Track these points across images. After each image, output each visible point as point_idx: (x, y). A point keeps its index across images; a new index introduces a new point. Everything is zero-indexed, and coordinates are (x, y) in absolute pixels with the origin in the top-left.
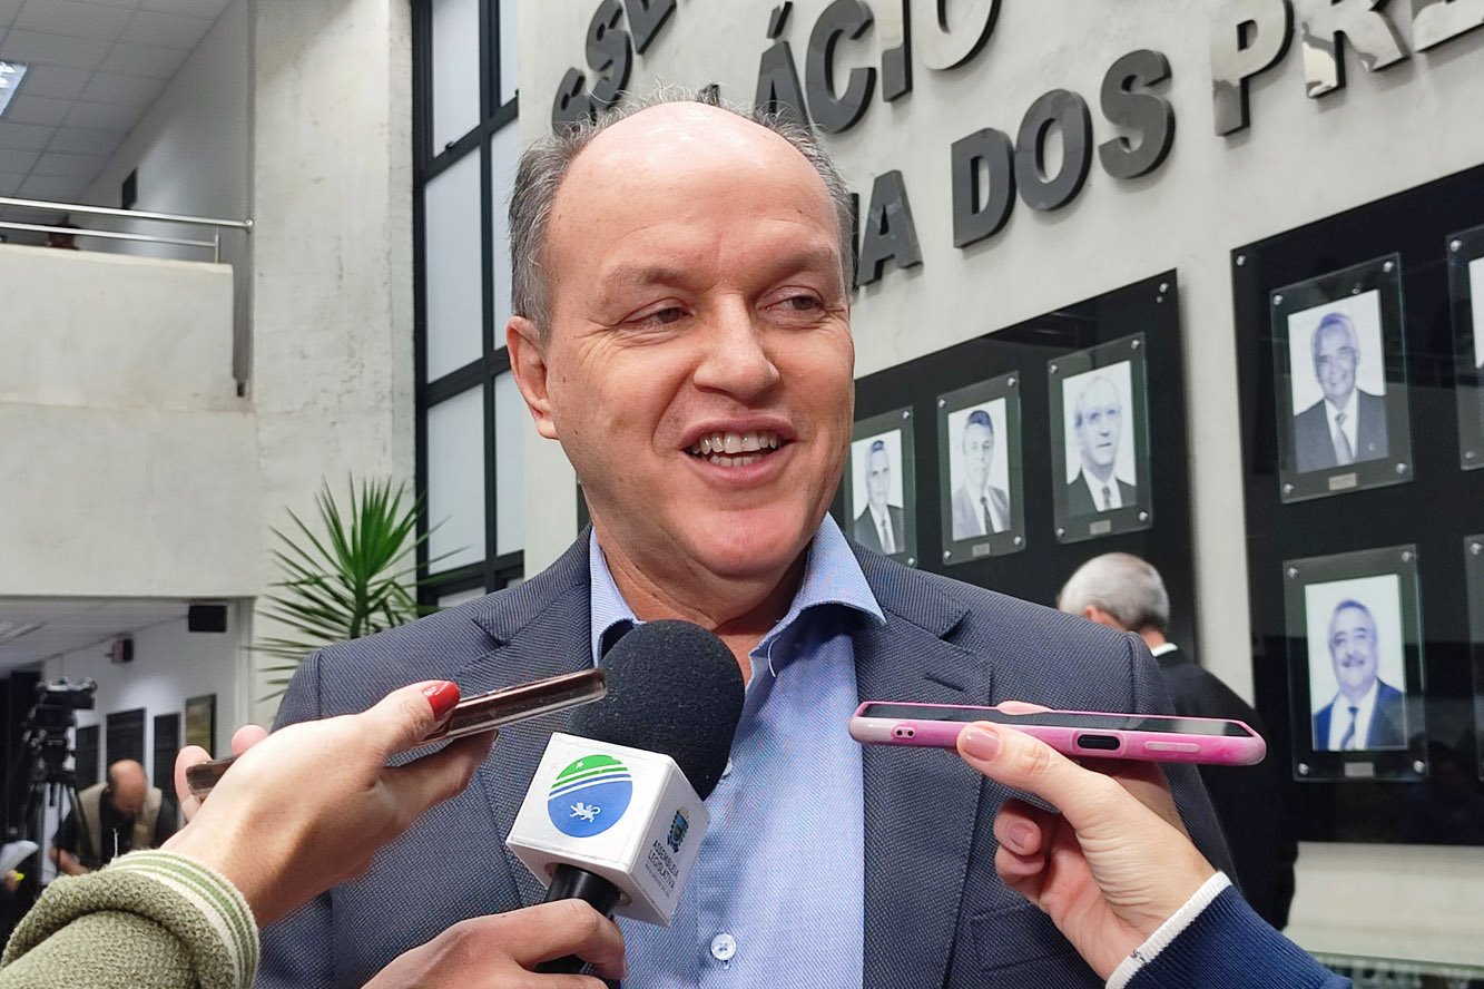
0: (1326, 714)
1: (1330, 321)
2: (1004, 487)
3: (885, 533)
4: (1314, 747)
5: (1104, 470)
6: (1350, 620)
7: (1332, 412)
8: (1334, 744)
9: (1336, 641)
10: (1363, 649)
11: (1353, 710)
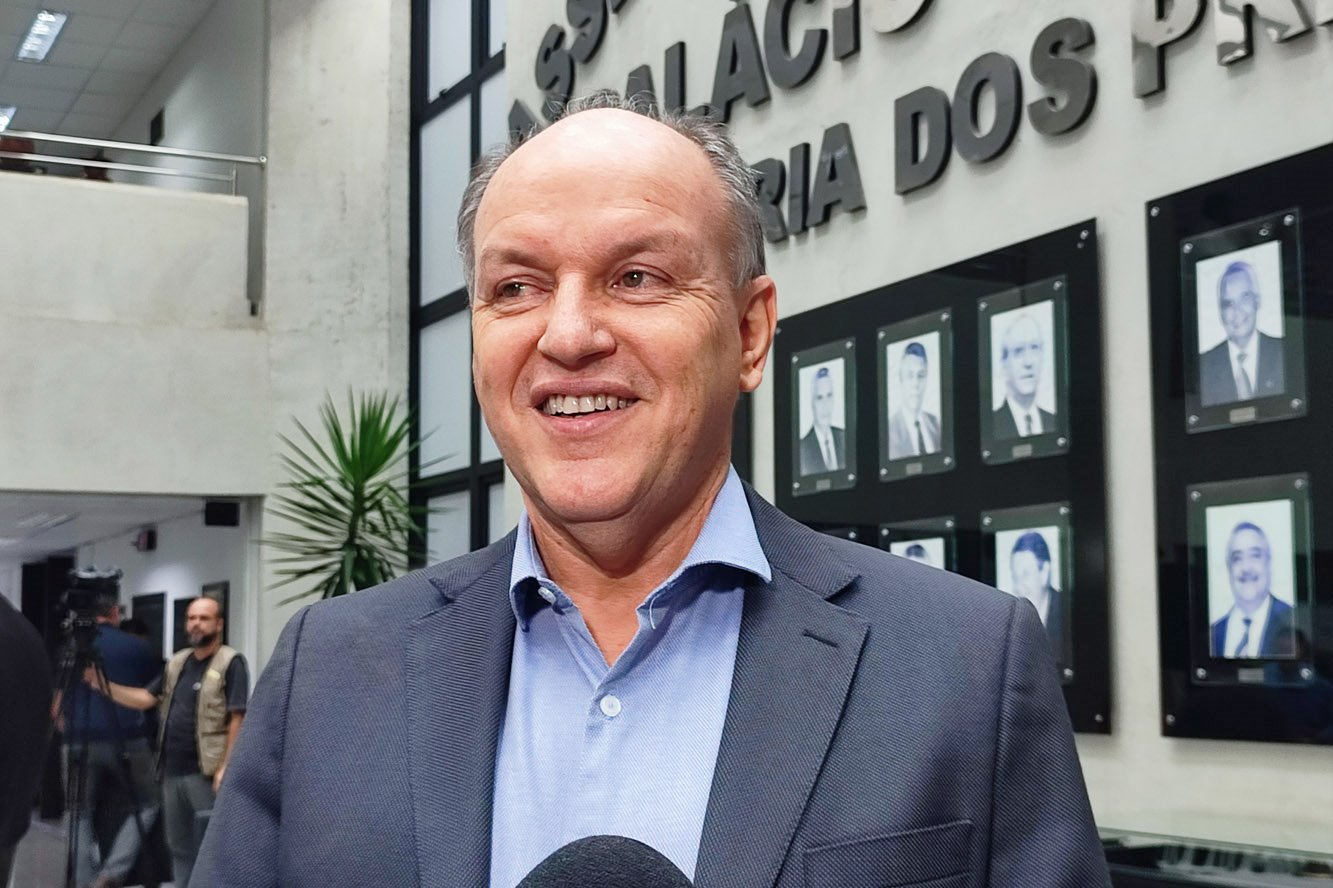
0: (1223, 624)
1: (1234, 269)
2: (936, 411)
3: (828, 452)
4: (1211, 654)
5: (1027, 399)
6: (1246, 540)
7: (1234, 351)
8: (1230, 652)
9: (1234, 557)
10: (1257, 566)
11: (1248, 622)
